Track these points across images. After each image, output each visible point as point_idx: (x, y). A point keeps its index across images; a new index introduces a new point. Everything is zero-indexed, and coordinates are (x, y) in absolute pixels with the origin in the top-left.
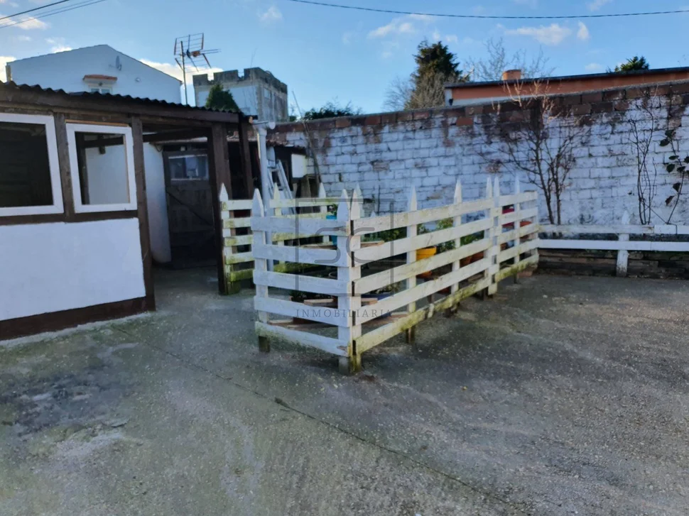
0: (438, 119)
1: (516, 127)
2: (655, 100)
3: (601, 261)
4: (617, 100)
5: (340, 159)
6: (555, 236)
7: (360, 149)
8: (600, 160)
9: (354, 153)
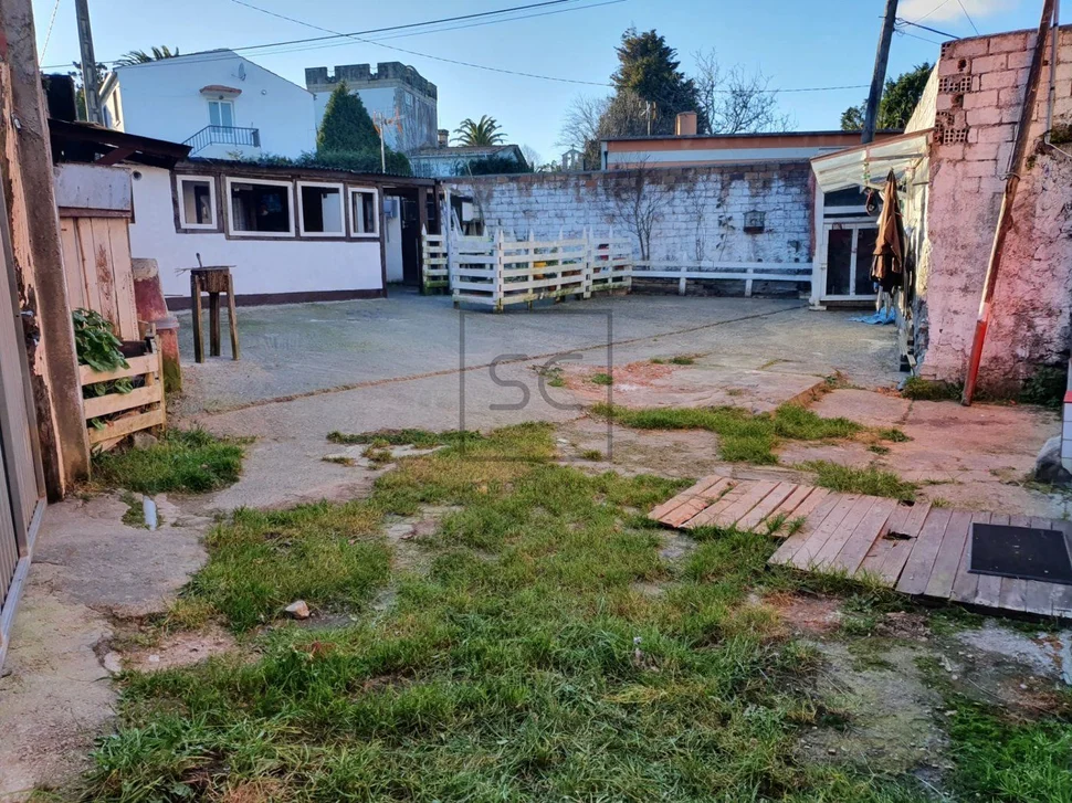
0: (573, 181)
1: (626, 190)
2: (713, 177)
3: (670, 286)
4: (691, 174)
5: (500, 208)
6: (644, 268)
7: (515, 200)
8: (680, 216)
9: (511, 203)
